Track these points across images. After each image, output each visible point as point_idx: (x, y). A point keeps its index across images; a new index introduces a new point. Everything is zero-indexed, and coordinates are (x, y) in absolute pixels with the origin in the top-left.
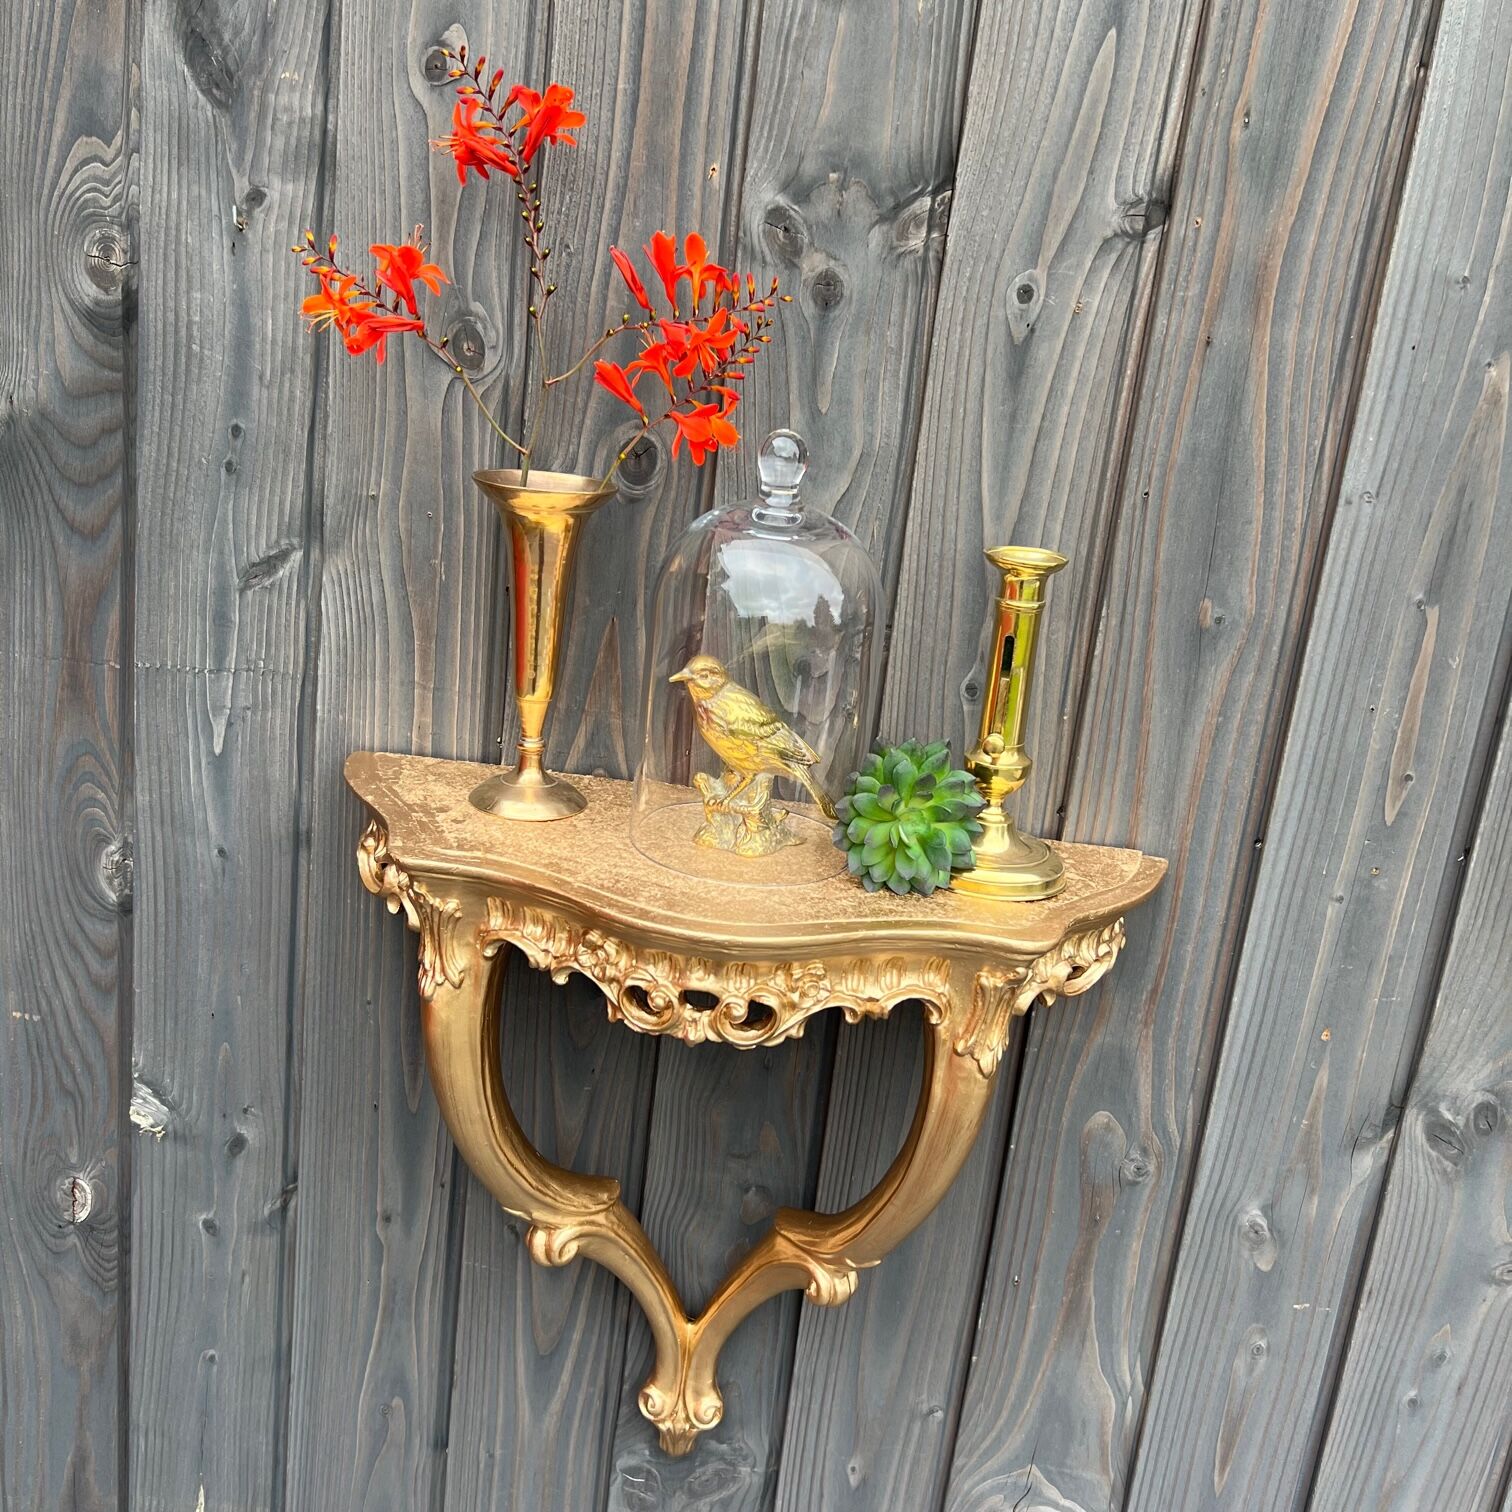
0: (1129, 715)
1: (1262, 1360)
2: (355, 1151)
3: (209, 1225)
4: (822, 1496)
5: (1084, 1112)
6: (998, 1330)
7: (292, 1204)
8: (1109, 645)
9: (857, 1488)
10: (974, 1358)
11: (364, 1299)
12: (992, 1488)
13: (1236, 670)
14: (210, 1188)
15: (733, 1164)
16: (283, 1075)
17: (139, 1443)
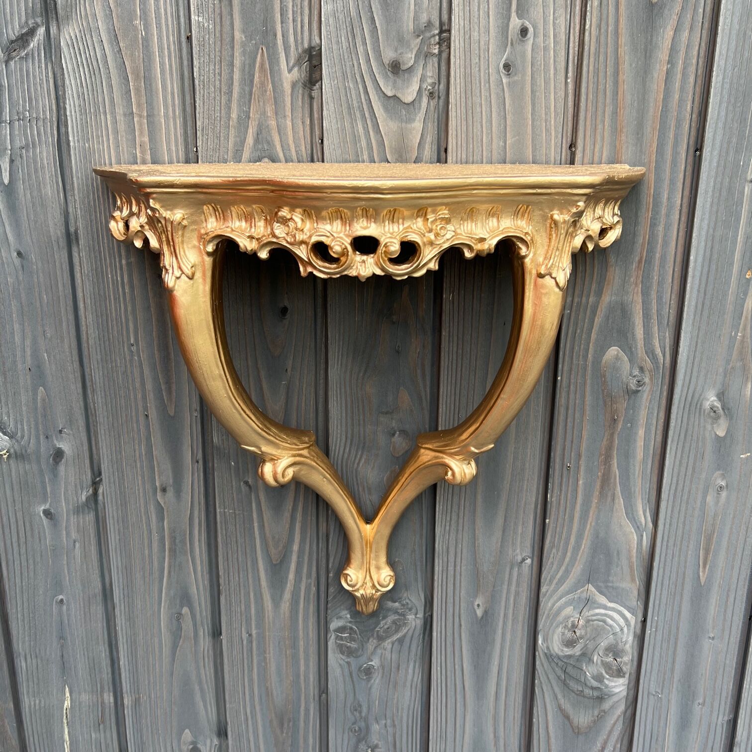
0: (610, 70)
1: (724, 494)
2: (137, 447)
3: (47, 513)
4: (460, 625)
5: (602, 350)
6: (560, 500)
7: (100, 491)
8: (594, 20)
9: (482, 617)
10: (547, 521)
11: (155, 545)
12: (565, 603)
13: (677, 30)
14: (44, 488)
15: (382, 419)
16: (82, 403)
17: (22, 665)
